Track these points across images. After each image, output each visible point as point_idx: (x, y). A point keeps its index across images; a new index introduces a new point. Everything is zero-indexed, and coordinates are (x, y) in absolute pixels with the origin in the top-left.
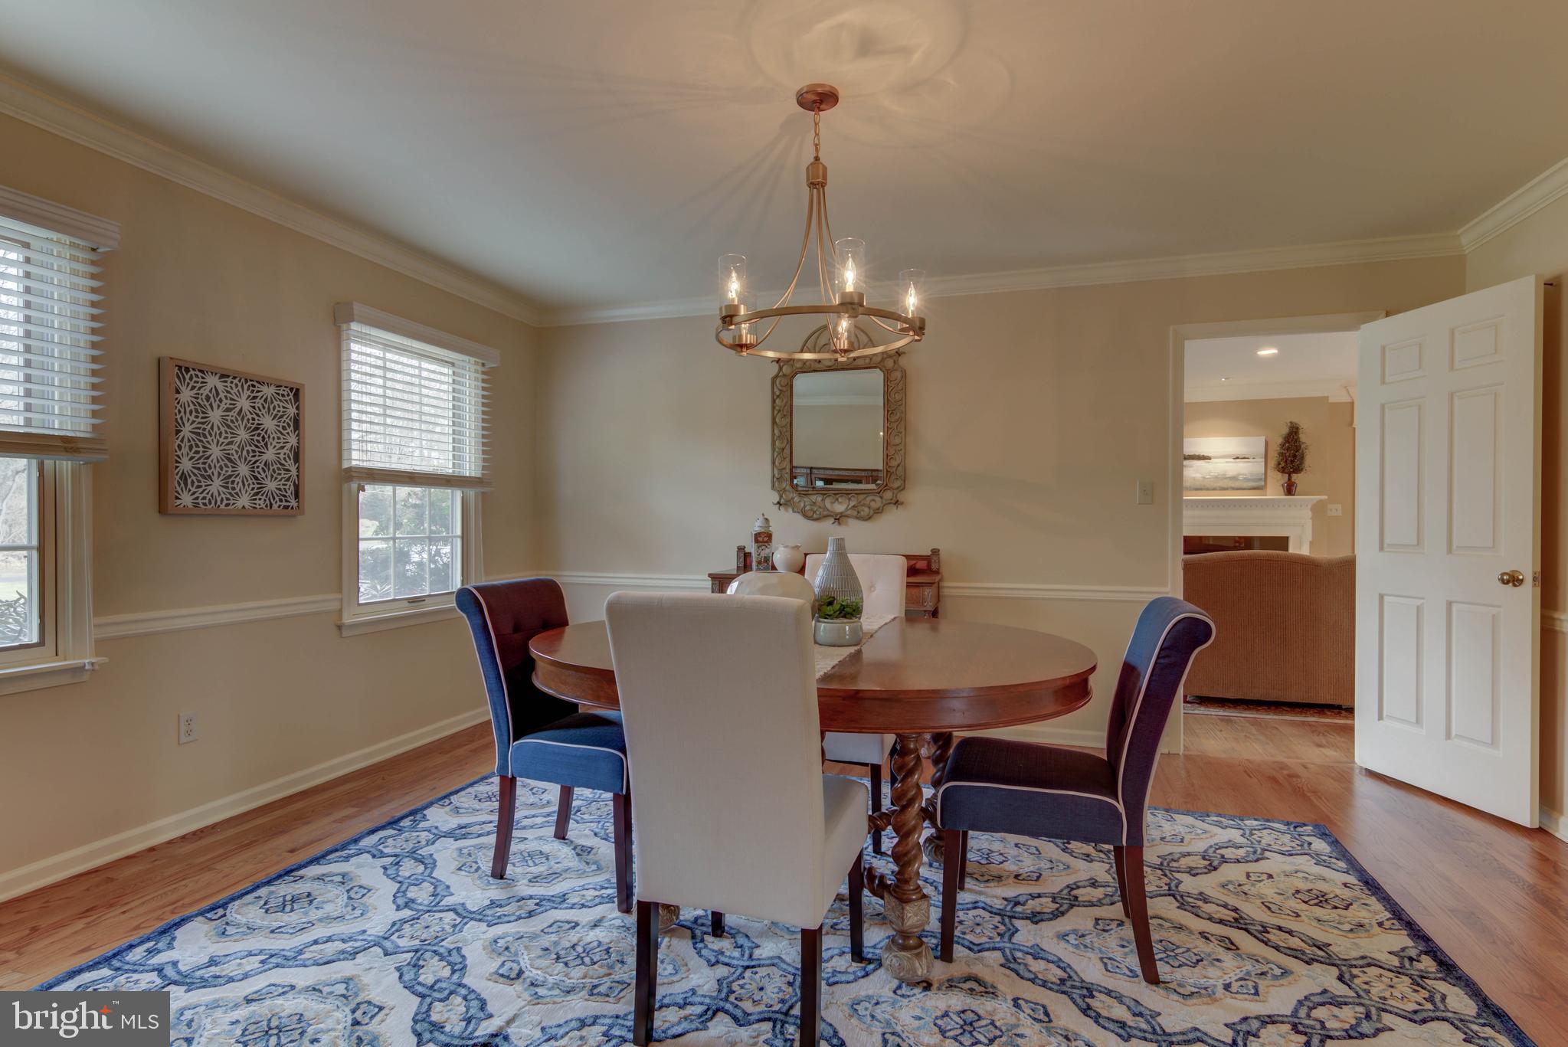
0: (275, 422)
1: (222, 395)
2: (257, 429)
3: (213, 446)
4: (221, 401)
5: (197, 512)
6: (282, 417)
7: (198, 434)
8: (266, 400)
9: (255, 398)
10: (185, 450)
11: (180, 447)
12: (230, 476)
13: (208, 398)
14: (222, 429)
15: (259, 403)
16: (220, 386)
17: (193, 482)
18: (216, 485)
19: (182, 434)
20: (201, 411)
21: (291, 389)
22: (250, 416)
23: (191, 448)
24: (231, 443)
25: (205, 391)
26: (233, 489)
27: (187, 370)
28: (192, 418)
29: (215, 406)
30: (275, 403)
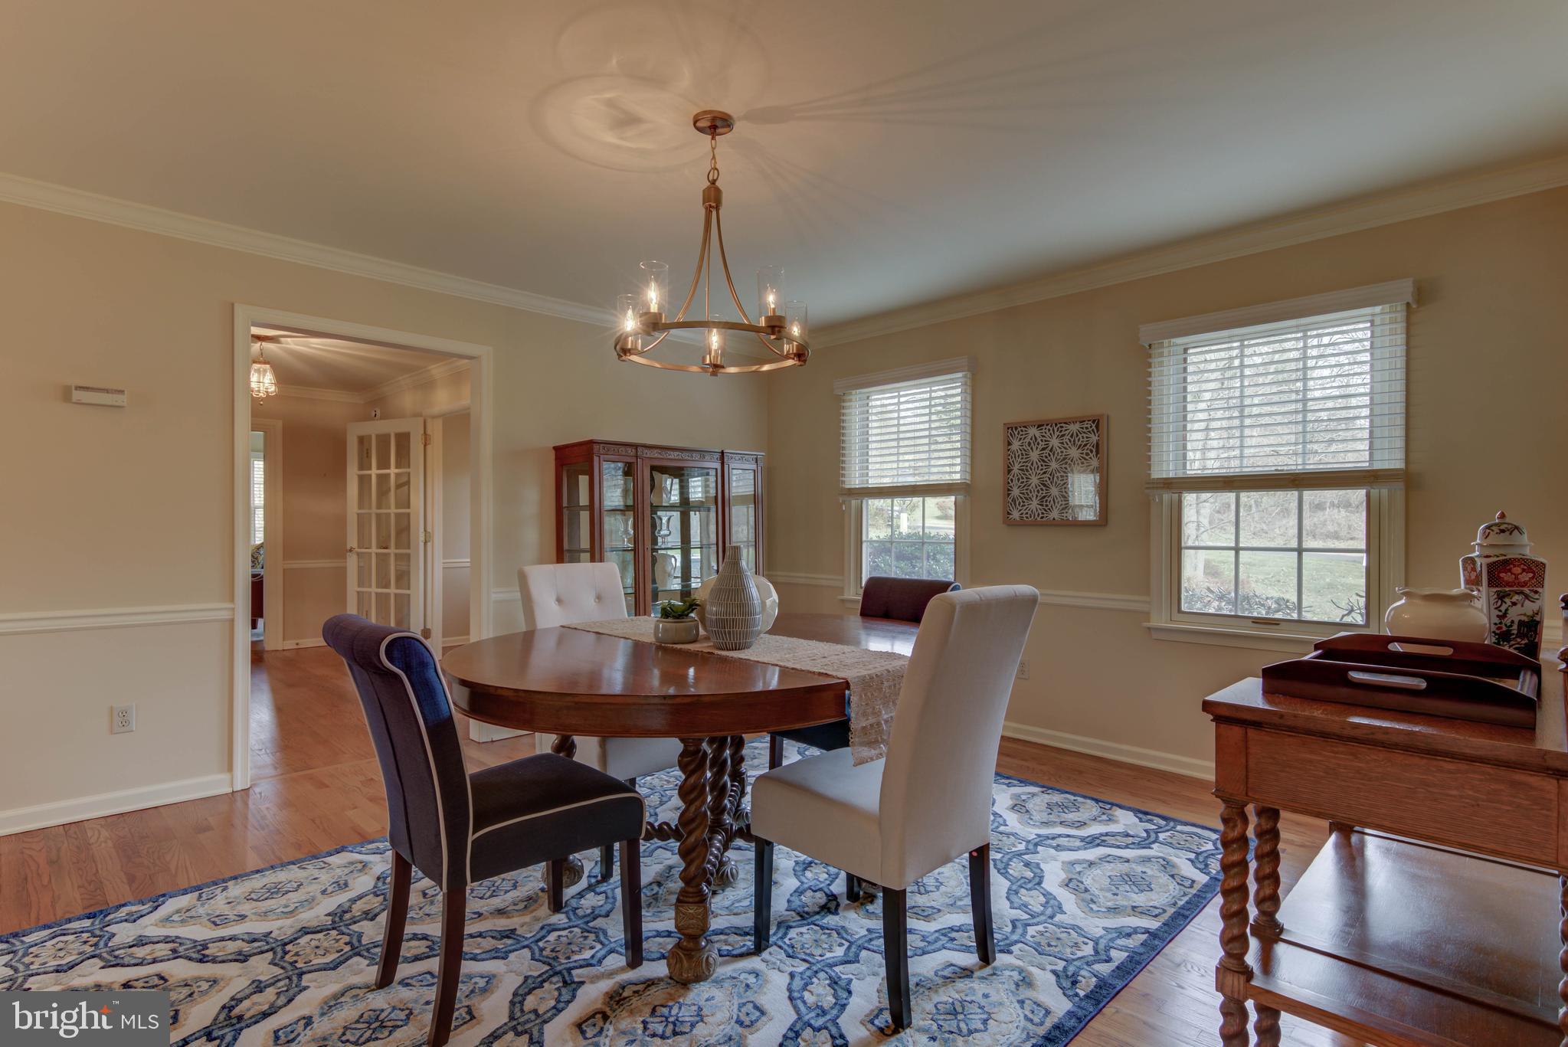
0: (1080, 451)
1: (1039, 440)
2: (1064, 459)
3: (1033, 477)
4: (1038, 444)
5: (1022, 524)
6: (1085, 445)
7: (1022, 470)
8: (1072, 436)
9: (1063, 435)
10: (1015, 481)
11: (1012, 480)
12: (1044, 497)
13: (1029, 444)
14: (1039, 464)
15: (1066, 439)
16: (1037, 433)
17: (1019, 504)
18: (1034, 504)
19: (1013, 472)
20: (1025, 454)
21: (1094, 421)
22: (1059, 451)
23: (1019, 480)
24: (1045, 473)
25: (1027, 440)
26: (1047, 506)
27: (1016, 428)
28: (1019, 460)
29: (1034, 448)
30: (1080, 436)
